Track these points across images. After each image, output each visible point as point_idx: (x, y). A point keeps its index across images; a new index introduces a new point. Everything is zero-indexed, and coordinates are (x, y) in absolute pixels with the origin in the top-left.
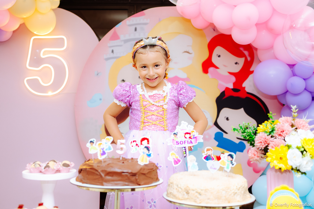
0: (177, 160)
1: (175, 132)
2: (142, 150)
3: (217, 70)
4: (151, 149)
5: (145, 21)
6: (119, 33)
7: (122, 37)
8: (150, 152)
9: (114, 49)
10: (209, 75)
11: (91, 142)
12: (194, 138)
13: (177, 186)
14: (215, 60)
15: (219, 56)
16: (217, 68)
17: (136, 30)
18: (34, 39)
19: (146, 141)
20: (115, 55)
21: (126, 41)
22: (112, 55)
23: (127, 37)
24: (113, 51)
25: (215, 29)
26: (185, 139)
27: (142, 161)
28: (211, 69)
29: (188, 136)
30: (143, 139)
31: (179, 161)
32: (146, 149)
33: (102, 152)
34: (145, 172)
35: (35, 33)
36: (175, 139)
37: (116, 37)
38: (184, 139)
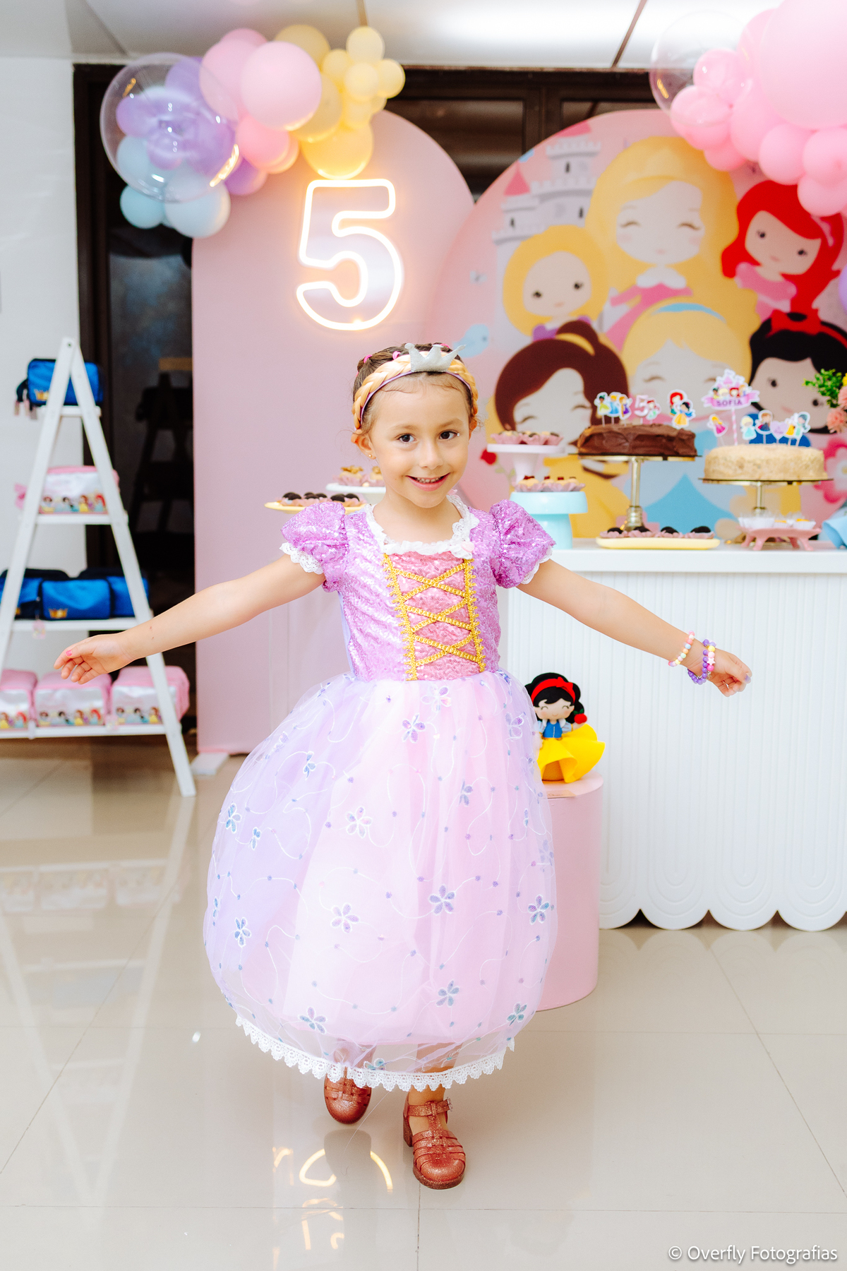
0: (720, 428)
1: (715, 386)
2: (679, 408)
3: (758, 269)
4: (691, 406)
5: (591, 147)
6: (527, 176)
7: (535, 188)
8: (691, 410)
9: (517, 217)
10: (736, 281)
11: (601, 398)
12: (745, 395)
13: (726, 460)
14: (753, 245)
15: (763, 235)
16: (755, 263)
17: (568, 168)
18: (317, 190)
19: (678, 397)
20: (518, 231)
21: (544, 198)
22: (510, 232)
23: (548, 187)
24: (512, 223)
25: (754, 168)
26: (731, 398)
27: (679, 422)
28: (743, 267)
29: (734, 392)
30: (674, 395)
31: (723, 429)
32: (684, 406)
33: (624, 410)
34: (685, 437)
35: (321, 172)
36: (715, 397)
37: (519, 187)
38: (728, 398)
